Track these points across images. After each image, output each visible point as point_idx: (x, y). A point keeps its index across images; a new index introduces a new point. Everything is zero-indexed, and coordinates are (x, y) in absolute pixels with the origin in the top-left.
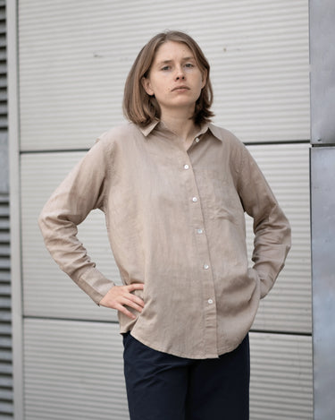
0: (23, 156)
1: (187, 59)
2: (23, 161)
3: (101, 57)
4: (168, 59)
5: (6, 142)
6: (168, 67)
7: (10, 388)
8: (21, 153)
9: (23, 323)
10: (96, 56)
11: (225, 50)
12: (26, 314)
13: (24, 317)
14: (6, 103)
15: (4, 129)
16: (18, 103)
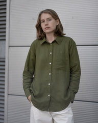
3: (35, 19)
5: (5, 44)
8: (9, 47)
9: (8, 97)
10: (33, 19)
13: (8, 95)
14: (5, 32)
15: (5, 40)
16: (9, 32)
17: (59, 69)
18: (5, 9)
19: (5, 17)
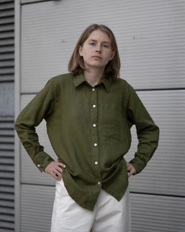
0: (22, 96)
1: (106, 42)
2: (22, 99)
3: (66, 42)
4: (95, 39)
5: (13, 89)
6: (94, 43)
7: (13, 222)
8: (21, 94)
9: (21, 187)
10: (63, 42)
11: (134, 38)
12: (22, 182)
13: (21, 183)
14: (13, 67)
15: (13, 81)
16: (20, 67)
17: (110, 137)
18: (13, 24)
19: (13, 38)
